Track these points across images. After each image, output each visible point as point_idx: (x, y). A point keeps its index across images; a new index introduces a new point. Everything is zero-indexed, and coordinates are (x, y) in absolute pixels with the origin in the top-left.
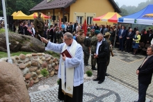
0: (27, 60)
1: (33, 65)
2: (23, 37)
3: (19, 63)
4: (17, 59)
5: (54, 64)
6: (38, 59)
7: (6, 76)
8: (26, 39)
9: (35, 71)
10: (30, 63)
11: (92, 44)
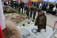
0: (10, 17)
1: (12, 19)
2: (6, 6)
3: (7, 18)
4: (6, 16)
5: (20, 17)
6: (14, 16)
7: (12, 28)
8: (7, 7)
9: (13, 21)
10: (11, 18)
11: (34, 10)
